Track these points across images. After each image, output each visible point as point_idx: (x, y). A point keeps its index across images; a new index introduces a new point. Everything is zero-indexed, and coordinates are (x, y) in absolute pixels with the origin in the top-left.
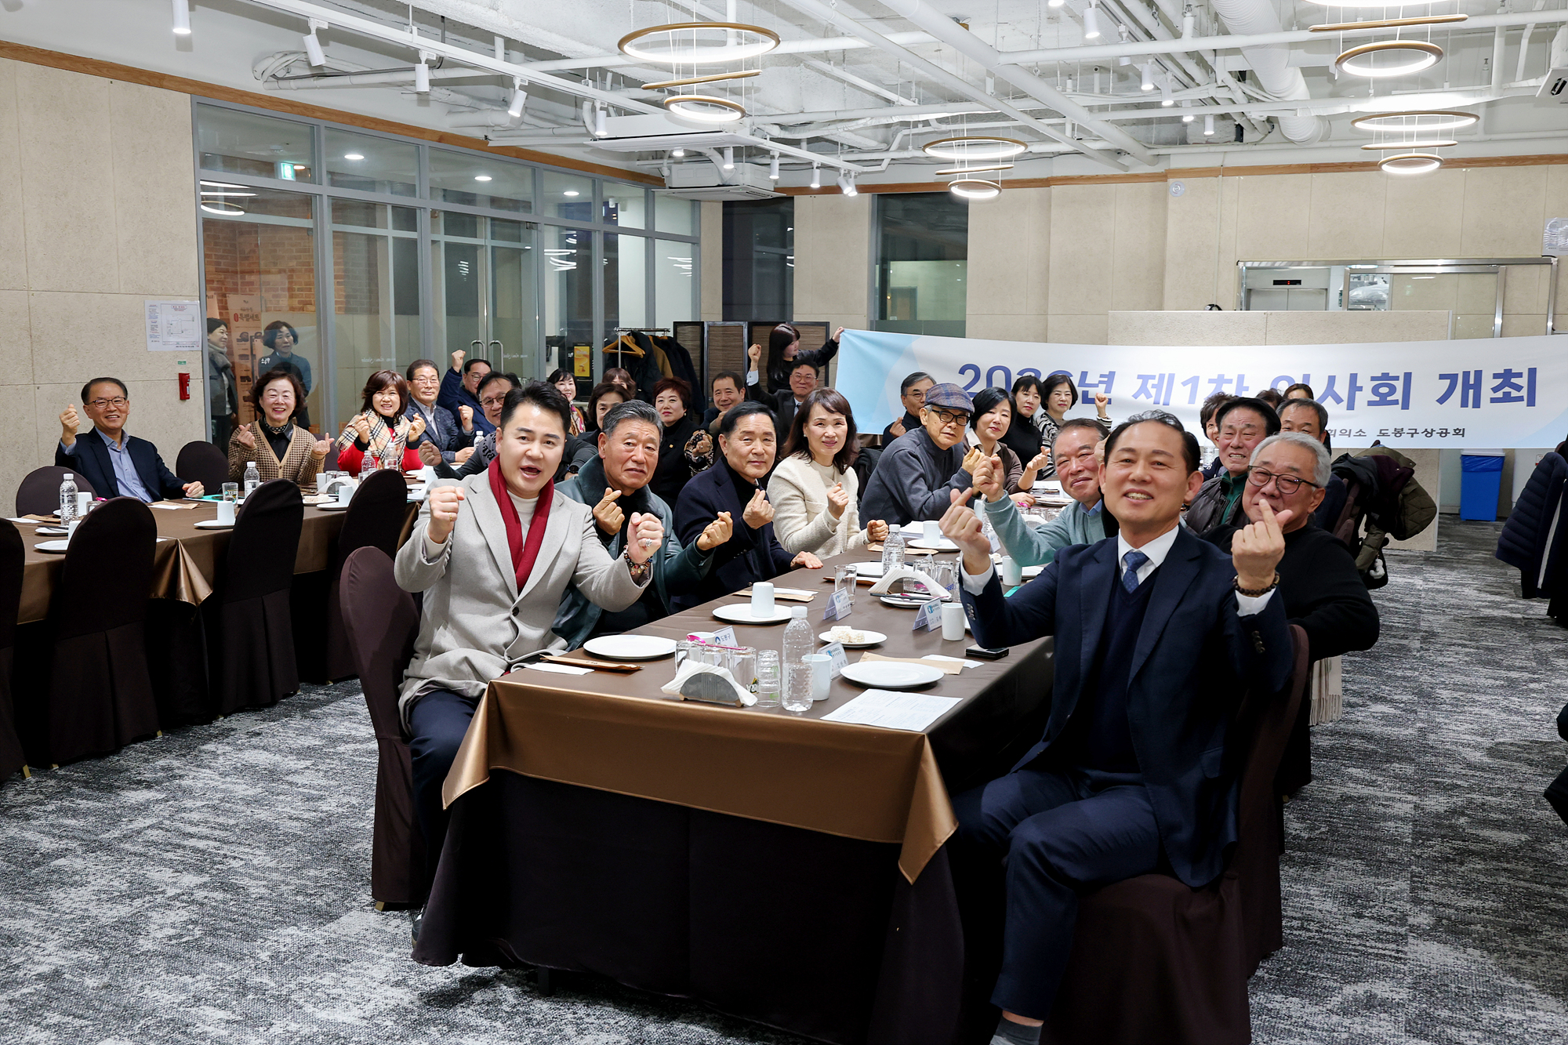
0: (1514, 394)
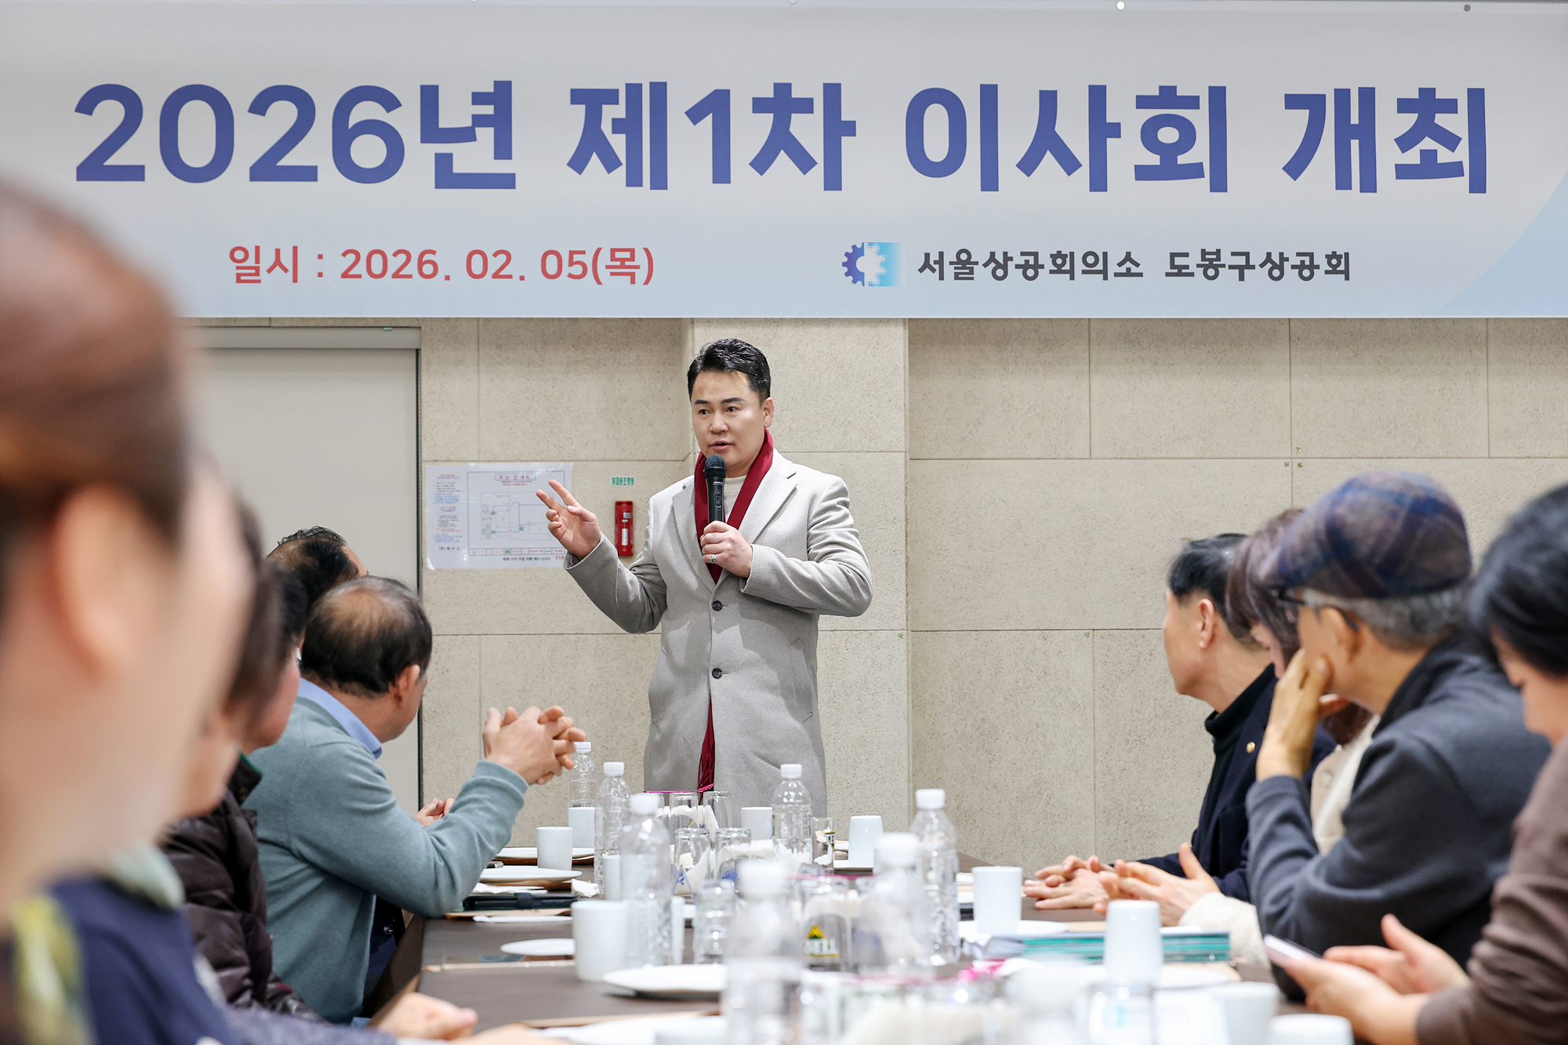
0: (1444, 156)
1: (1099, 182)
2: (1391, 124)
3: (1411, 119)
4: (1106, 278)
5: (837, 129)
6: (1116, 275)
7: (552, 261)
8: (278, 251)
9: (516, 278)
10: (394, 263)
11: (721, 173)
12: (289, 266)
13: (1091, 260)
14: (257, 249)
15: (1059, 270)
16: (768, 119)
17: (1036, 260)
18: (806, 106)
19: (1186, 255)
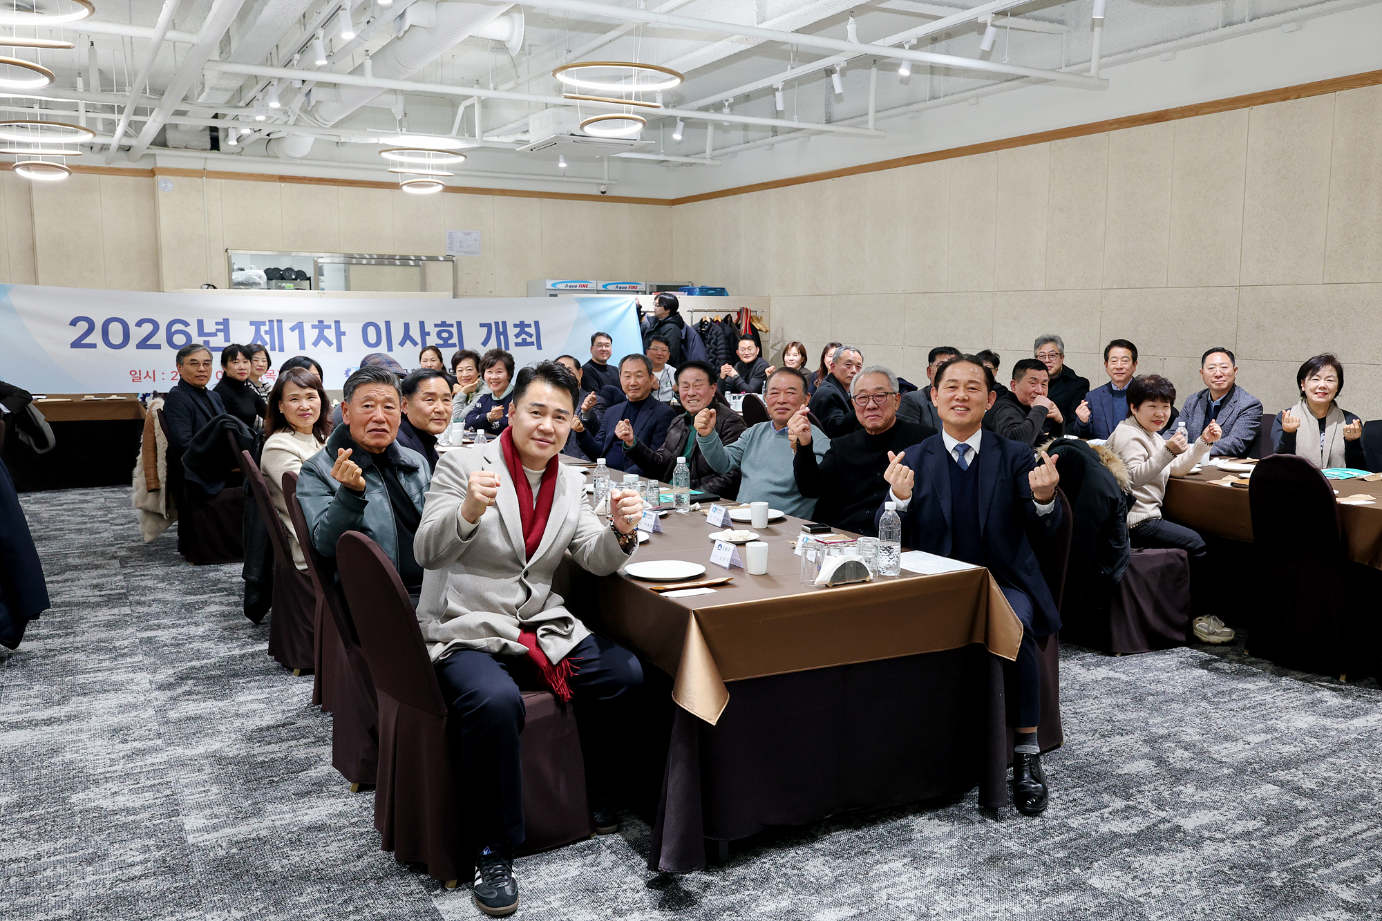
0: (529, 340)
2: (512, 332)
3: (518, 329)
5: (340, 334)
8: (148, 371)
11: (302, 347)
12: (152, 377)
14: (140, 371)
16: (317, 331)
18: (329, 326)
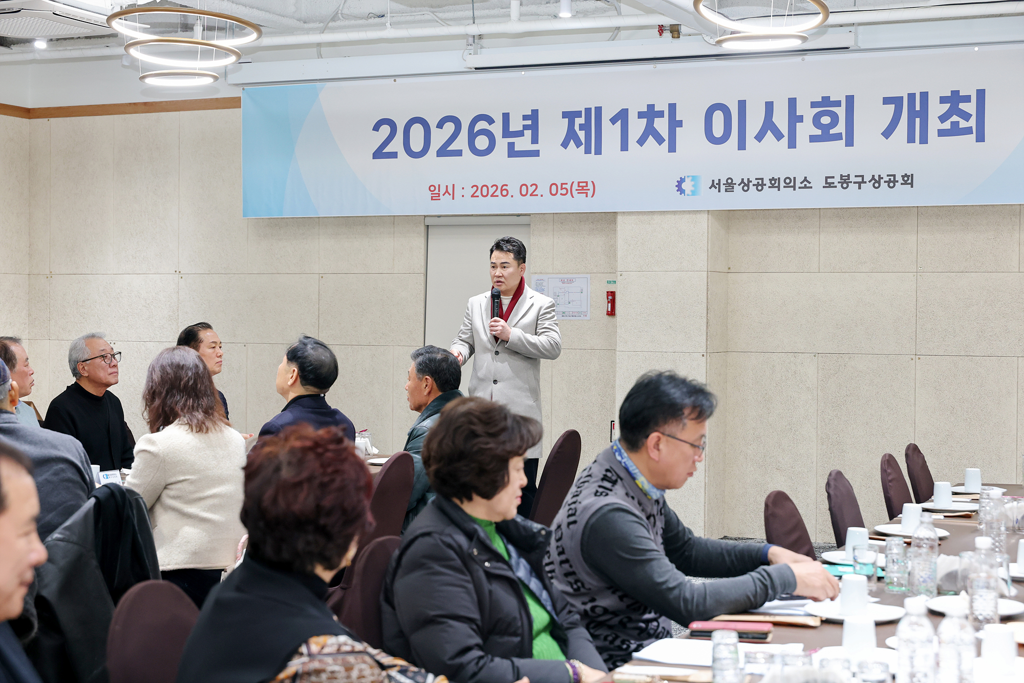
0: (963, 124)
1: (792, 144)
2: (936, 109)
3: (947, 106)
4: (794, 190)
5: (675, 124)
6: (800, 188)
7: (554, 188)
8: (447, 186)
9: (539, 195)
10: (492, 190)
11: (624, 147)
12: (451, 193)
13: (788, 181)
14: (439, 185)
15: (773, 186)
16: (644, 121)
17: (762, 182)
18: (661, 114)
19: (833, 177)
